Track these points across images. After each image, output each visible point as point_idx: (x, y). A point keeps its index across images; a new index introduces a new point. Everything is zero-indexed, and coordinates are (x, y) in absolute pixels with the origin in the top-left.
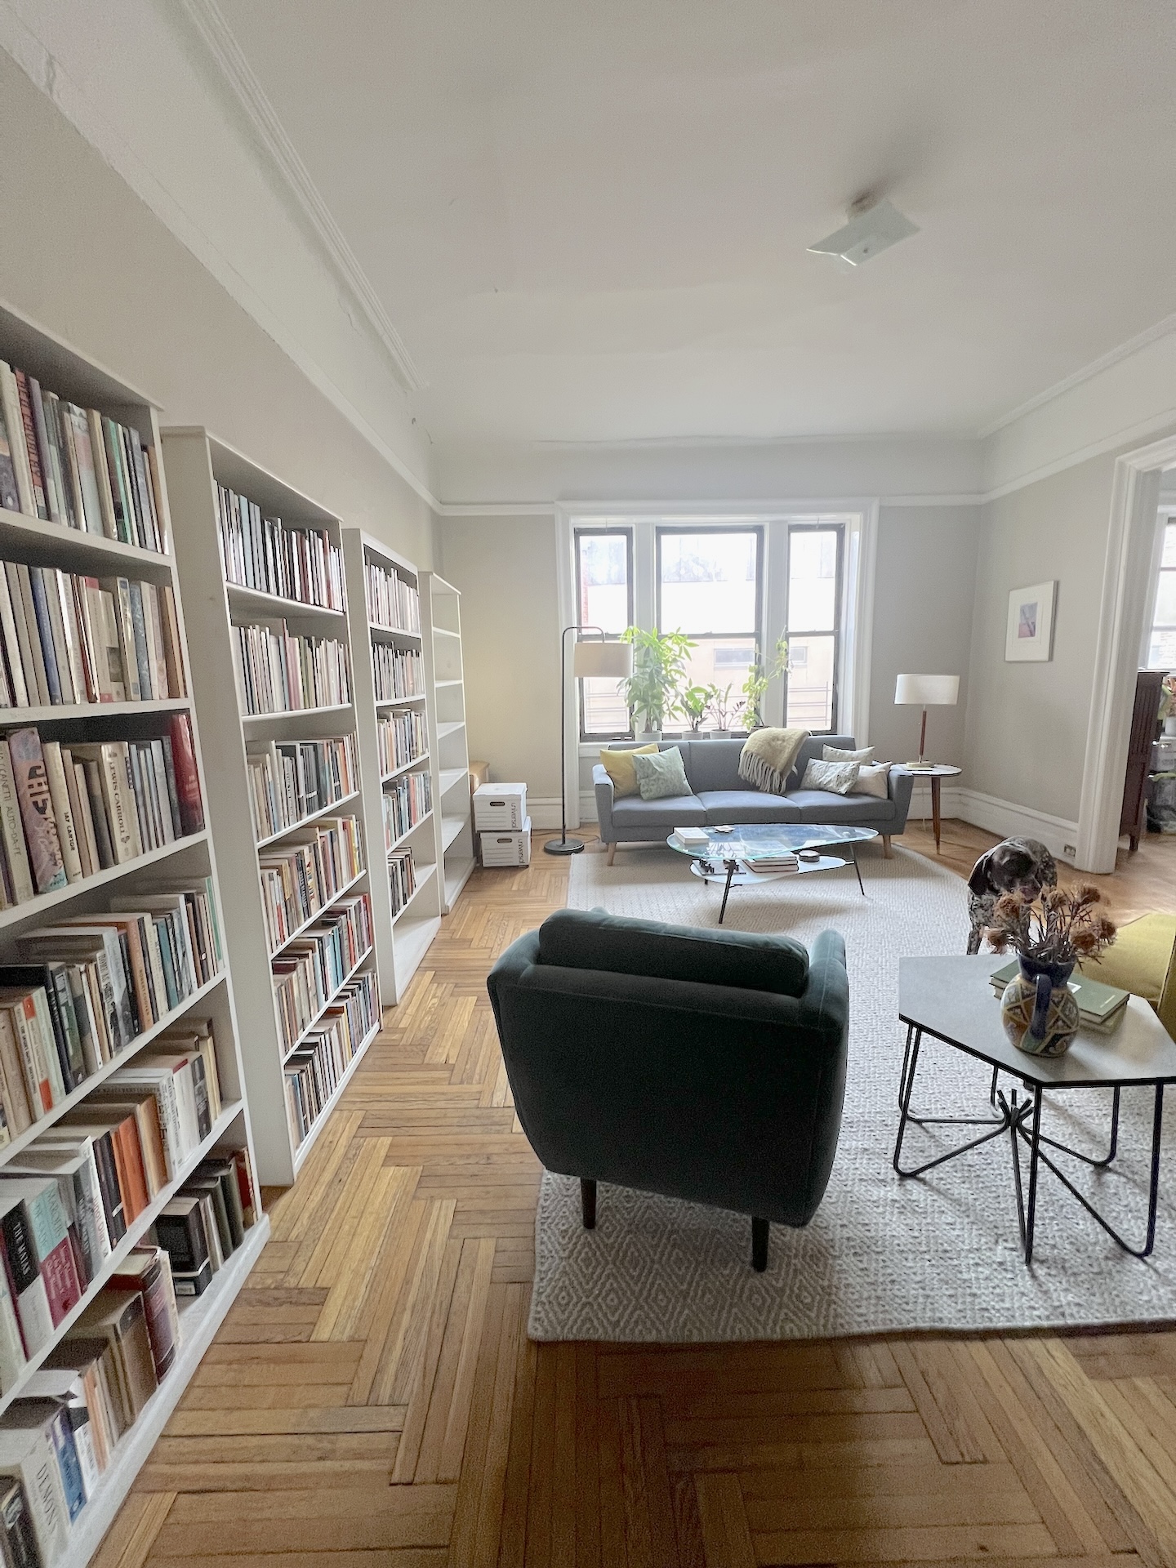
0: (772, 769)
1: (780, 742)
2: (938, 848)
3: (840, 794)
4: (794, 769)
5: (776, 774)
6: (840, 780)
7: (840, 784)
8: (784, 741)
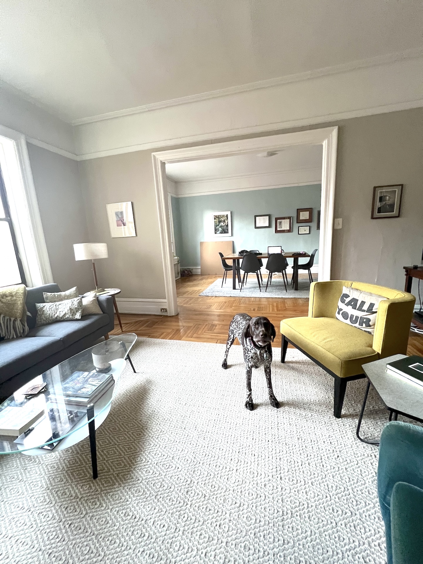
0: (12, 319)
1: (9, 298)
2: (122, 329)
3: (77, 320)
4: (29, 314)
5: (18, 323)
6: (73, 311)
7: (74, 314)
8: (12, 296)
